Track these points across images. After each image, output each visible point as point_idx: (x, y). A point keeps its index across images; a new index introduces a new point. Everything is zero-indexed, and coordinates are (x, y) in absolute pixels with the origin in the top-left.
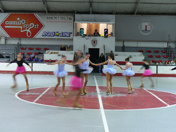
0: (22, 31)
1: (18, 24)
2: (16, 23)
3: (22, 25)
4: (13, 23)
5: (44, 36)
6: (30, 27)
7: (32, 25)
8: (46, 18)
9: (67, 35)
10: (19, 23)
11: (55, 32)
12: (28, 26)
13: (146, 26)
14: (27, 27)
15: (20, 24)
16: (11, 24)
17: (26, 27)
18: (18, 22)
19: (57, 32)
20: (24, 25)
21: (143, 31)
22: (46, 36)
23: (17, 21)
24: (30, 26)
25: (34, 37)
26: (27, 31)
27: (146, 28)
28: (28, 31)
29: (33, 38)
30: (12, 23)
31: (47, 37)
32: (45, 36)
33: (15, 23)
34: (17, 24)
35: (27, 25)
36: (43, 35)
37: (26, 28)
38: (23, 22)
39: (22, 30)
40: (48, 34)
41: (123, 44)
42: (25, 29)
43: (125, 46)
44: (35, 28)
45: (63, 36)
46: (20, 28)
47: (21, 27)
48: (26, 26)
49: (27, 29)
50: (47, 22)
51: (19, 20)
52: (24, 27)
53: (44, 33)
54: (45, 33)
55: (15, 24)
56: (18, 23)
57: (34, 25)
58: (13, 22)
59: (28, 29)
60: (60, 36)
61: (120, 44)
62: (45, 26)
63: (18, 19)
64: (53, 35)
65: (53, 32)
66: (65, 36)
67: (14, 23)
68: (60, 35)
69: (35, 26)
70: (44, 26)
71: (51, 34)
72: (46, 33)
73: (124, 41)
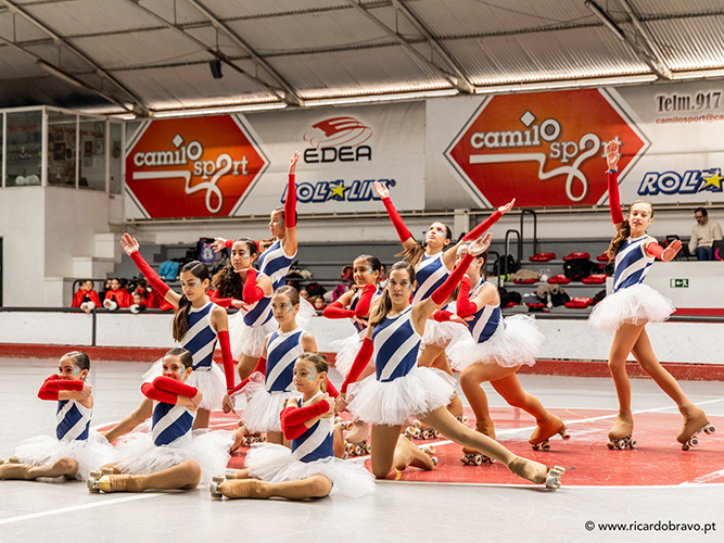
0: (542, 176)
1: (528, 143)
2: (516, 138)
3: (543, 146)
4: (504, 139)
5: (647, 192)
6: (580, 152)
7: (590, 145)
8: (658, 101)
10: (532, 139)
12: (570, 149)
14: (565, 153)
15: (536, 142)
16: (496, 144)
17: (561, 157)
18: (528, 133)
19: (712, 171)
20: (555, 147)
22: (656, 193)
23: (524, 127)
24: (582, 147)
25: (599, 203)
26: (566, 175)
28: (573, 171)
29: (594, 208)
30: (500, 139)
31: (661, 198)
32: (652, 194)
33: (512, 139)
34: (520, 143)
35: (565, 145)
36: (643, 190)
37: (564, 160)
38: (550, 130)
39: (544, 171)
40: (669, 183)
42: (557, 163)
46: (537, 163)
47: (541, 158)
48: (561, 148)
49: (565, 164)
50: (664, 121)
51: (533, 123)
52: (555, 153)
53: (649, 177)
54: (651, 180)
55: (512, 143)
56: (524, 139)
57: (601, 141)
58: (504, 135)
59: (570, 162)
62: (651, 144)
63: (528, 118)
64: (693, 188)
65: (692, 172)
67: (508, 139)
69: (606, 145)
70: (647, 144)
71: (682, 180)
72: (655, 177)
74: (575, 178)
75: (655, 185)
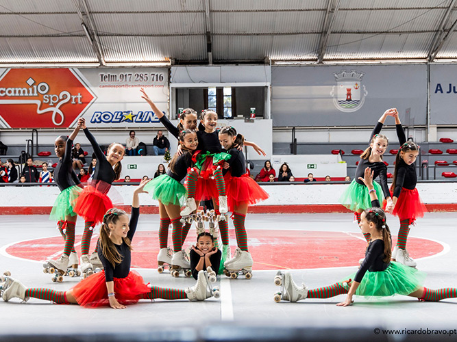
0: (39, 112)
2: (24, 92)
3: (39, 96)
4: (17, 92)
5: (95, 121)
6: (60, 100)
7: (65, 97)
8: (100, 77)
9: (153, 119)
10: (33, 92)
11: (122, 113)
12: (54, 98)
13: (349, 90)
14: (52, 100)
15: (36, 94)
16: (13, 94)
17: (49, 102)
19: (128, 112)
20: (46, 97)
21: (341, 102)
22: (100, 122)
23: (28, 86)
24: (61, 98)
25: (70, 127)
27: (349, 94)
28: (56, 110)
29: (67, 129)
30: (15, 92)
31: (102, 125)
32: (98, 122)
33: (22, 92)
34: (26, 94)
35: (52, 97)
36: (93, 120)
37: (51, 104)
38: (43, 88)
39: (40, 109)
40: (107, 117)
41: (293, 135)
42: (47, 105)
43: (298, 141)
44: (73, 102)
45: (143, 120)
46: (36, 105)
47: (38, 102)
48: (49, 98)
49: (51, 106)
50: (103, 86)
51: (33, 84)
52: (46, 100)
53: (96, 114)
54: (97, 115)
55: (22, 94)
56: (29, 92)
57: (71, 95)
58: (17, 90)
59: (54, 105)
60: (136, 122)
61: (286, 137)
62: (97, 98)
63: (30, 82)
64: (118, 120)
65: (118, 112)
66: (148, 122)
67: (19, 92)
68: (134, 118)
69: (74, 97)
70: (95, 98)
71: (113, 116)
72: (99, 114)
73: (294, 129)
74: (57, 114)
75: (100, 118)
